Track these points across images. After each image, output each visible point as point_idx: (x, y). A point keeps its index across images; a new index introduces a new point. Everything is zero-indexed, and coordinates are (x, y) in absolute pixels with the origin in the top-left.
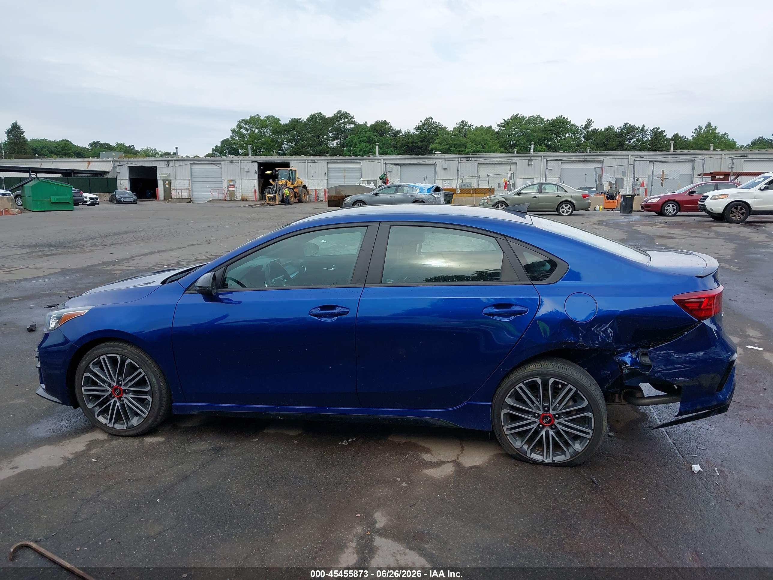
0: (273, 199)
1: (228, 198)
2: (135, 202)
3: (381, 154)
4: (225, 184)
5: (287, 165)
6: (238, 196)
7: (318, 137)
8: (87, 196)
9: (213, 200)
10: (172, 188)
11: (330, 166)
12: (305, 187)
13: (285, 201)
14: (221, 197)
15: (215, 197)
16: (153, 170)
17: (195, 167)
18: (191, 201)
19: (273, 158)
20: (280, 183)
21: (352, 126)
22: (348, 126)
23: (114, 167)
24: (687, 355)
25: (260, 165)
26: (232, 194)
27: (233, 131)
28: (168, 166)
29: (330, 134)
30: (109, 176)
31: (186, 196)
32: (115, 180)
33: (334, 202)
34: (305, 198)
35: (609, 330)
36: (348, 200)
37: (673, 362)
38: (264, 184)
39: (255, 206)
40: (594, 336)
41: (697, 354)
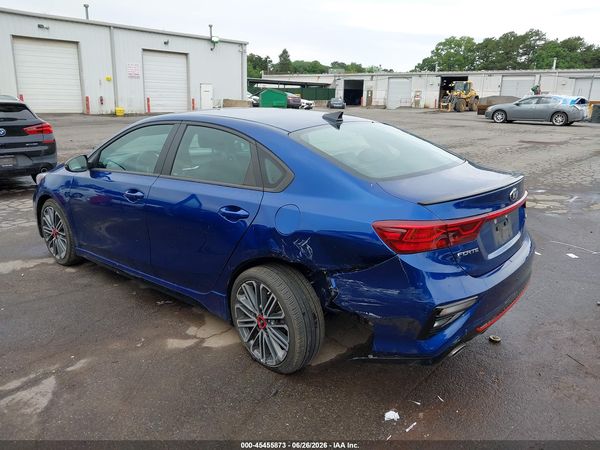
0: (447, 107)
1: (413, 106)
2: (342, 107)
3: (557, 67)
4: (413, 94)
5: (466, 79)
6: (422, 104)
7: (507, 54)
9: (401, 107)
10: (373, 96)
11: (505, 79)
12: (477, 97)
13: (456, 110)
14: (408, 105)
15: (403, 105)
16: (361, 83)
17: (392, 80)
18: (385, 107)
19: (455, 72)
20: (455, 93)
21: (543, 42)
22: (538, 43)
23: (335, 81)
24: (378, 290)
25: (443, 79)
26: (417, 103)
27: (432, 52)
28: (372, 79)
29: (521, 51)
30: (330, 87)
31: (383, 104)
32: (334, 90)
33: (482, 111)
34: (475, 107)
35: (308, 247)
36: (490, 109)
37: (361, 294)
38: (443, 95)
39: (434, 112)
40: (296, 250)
41: (390, 292)
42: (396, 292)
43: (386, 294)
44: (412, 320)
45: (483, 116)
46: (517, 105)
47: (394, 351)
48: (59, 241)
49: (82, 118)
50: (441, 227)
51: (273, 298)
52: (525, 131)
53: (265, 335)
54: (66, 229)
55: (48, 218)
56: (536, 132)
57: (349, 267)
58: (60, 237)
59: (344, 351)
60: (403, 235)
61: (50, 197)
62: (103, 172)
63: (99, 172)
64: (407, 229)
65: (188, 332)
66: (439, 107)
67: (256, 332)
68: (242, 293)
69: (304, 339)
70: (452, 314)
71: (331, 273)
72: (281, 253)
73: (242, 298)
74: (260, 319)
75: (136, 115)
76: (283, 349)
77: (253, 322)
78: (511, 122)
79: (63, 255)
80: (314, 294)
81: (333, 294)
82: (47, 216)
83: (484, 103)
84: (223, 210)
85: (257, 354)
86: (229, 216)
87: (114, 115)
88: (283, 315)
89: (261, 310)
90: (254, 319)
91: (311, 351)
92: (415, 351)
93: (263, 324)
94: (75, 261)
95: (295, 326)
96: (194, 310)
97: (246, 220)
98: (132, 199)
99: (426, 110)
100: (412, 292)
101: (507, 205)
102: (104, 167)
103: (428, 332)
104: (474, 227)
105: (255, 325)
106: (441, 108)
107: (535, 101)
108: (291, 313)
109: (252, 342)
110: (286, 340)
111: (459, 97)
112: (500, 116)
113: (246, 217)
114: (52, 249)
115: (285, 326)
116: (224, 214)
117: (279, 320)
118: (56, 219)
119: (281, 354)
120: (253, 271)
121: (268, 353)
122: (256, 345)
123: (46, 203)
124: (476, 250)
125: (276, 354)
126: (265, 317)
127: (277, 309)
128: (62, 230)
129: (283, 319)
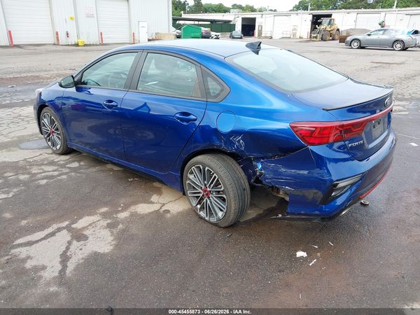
0: (316, 37)
1: (292, 37)
2: (241, 38)
3: (397, 7)
4: (292, 28)
5: (330, 16)
6: (298, 36)
8: (213, 34)
9: (283, 38)
10: (263, 30)
11: (358, 16)
12: (338, 30)
13: (322, 39)
14: (288, 36)
15: (284, 36)
16: (254, 20)
17: (276, 18)
18: (271, 38)
19: (322, 11)
20: (322, 27)
23: (235, 18)
24: (293, 171)
25: (314, 16)
26: (294, 35)
28: (262, 17)
30: (232, 23)
31: (269, 35)
32: (234, 25)
33: (342, 40)
34: (337, 37)
35: (241, 141)
36: (349, 39)
37: (280, 174)
38: (313, 28)
39: (307, 41)
40: (232, 143)
41: (301, 172)
42: (306, 172)
43: (299, 174)
44: (316, 191)
45: (344, 44)
46: (369, 35)
47: (302, 212)
48: (55, 137)
49: (54, 48)
50: (340, 126)
51: (215, 177)
52: (374, 55)
53: (208, 202)
54: (60, 128)
55: (46, 121)
56: (382, 55)
57: (271, 155)
58: (55, 135)
59: (261, 212)
60: (313, 132)
61: (47, 106)
62: (85, 88)
63: (82, 88)
64: (316, 128)
65: (152, 200)
66: (311, 37)
67: (202, 199)
68: (192, 173)
69: (237, 204)
70: (344, 187)
71: (258, 159)
72: (221, 146)
73: (191, 177)
74: (205, 191)
75: (93, 45)
76: (221, 210)
77: (199, 193)
78: (363, 48)
79: (58, 147)
80: (243, 174)
81: (258, 173)
82: (45, 120)
83: (344, 34)
84: (178, 115)
85: (202, 214)
86: (182, 120)
87: (77, 45)
88: (223, 188)
89: (205, 185)
90: (200, 190)
91: (241, 212)
92: (317, 212)
93: (207, 194)
94: (67, 151)
95: (232, 196)
96: (155, 184)
97: (195, 122)
98: (110, 107)
99: (301, 40)
100: (317, 172)
101: (381, 111)
102: (86, 84)
103: (328, 199)
104: (361, 125)
105: (201, 195)
106: (311, 39)
107: (382, 32)
108: (229, 187)
109: (199, 206)
110: (225, 205)
111: (325, 30)
112: (356, 44)
113: (195, 120)
114: (50, 143)
115: (224, 196)
116: (178, 118)
117: (219, 192)
118: (52, 122)
119: (220, 214)
120: (199, 158)
121: (210, 213)
122: (202, 208)
123: (44, 110)
124: (362, 142)
125: (216, 214)
126: (208, 189)
127: (218, 184)
128: (57, 129)
129: (222, 191)
